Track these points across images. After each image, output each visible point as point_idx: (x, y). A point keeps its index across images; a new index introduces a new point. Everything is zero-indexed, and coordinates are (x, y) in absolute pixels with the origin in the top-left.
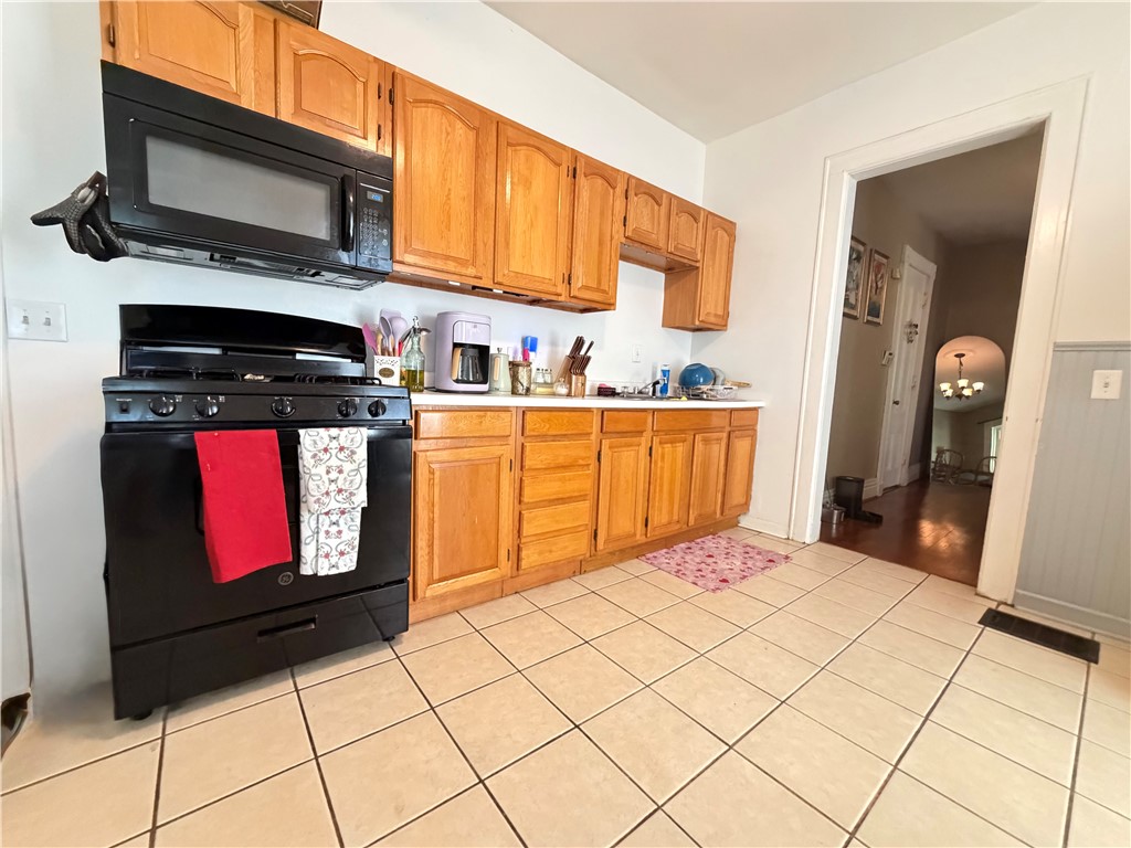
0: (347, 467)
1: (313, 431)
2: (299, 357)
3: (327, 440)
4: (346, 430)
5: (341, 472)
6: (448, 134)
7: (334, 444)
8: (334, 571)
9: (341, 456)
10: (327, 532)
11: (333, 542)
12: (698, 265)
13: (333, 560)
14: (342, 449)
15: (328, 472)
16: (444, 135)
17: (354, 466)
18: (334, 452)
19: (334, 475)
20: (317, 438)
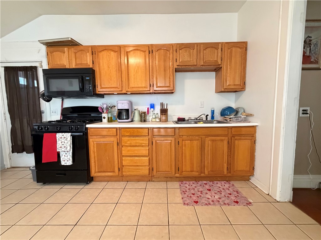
0: (66, 142)
1: (59, 134)
2: (92, 115)
3: (61, 135)
4: (66, 133)
5: (65, 143)
6: (109, 56)
7: (63, 137)
8: (65, 164)
9: (64, 139)
10: (65, 156)
11: (66, 158)
12: (220, 66)
13: (66, 162)
14: (64, 138)
15: (62, 143)
16: (108, 57)
17: (67, 142)
18: (63, 138)
19: (63, 143)
20: (59, 135)
